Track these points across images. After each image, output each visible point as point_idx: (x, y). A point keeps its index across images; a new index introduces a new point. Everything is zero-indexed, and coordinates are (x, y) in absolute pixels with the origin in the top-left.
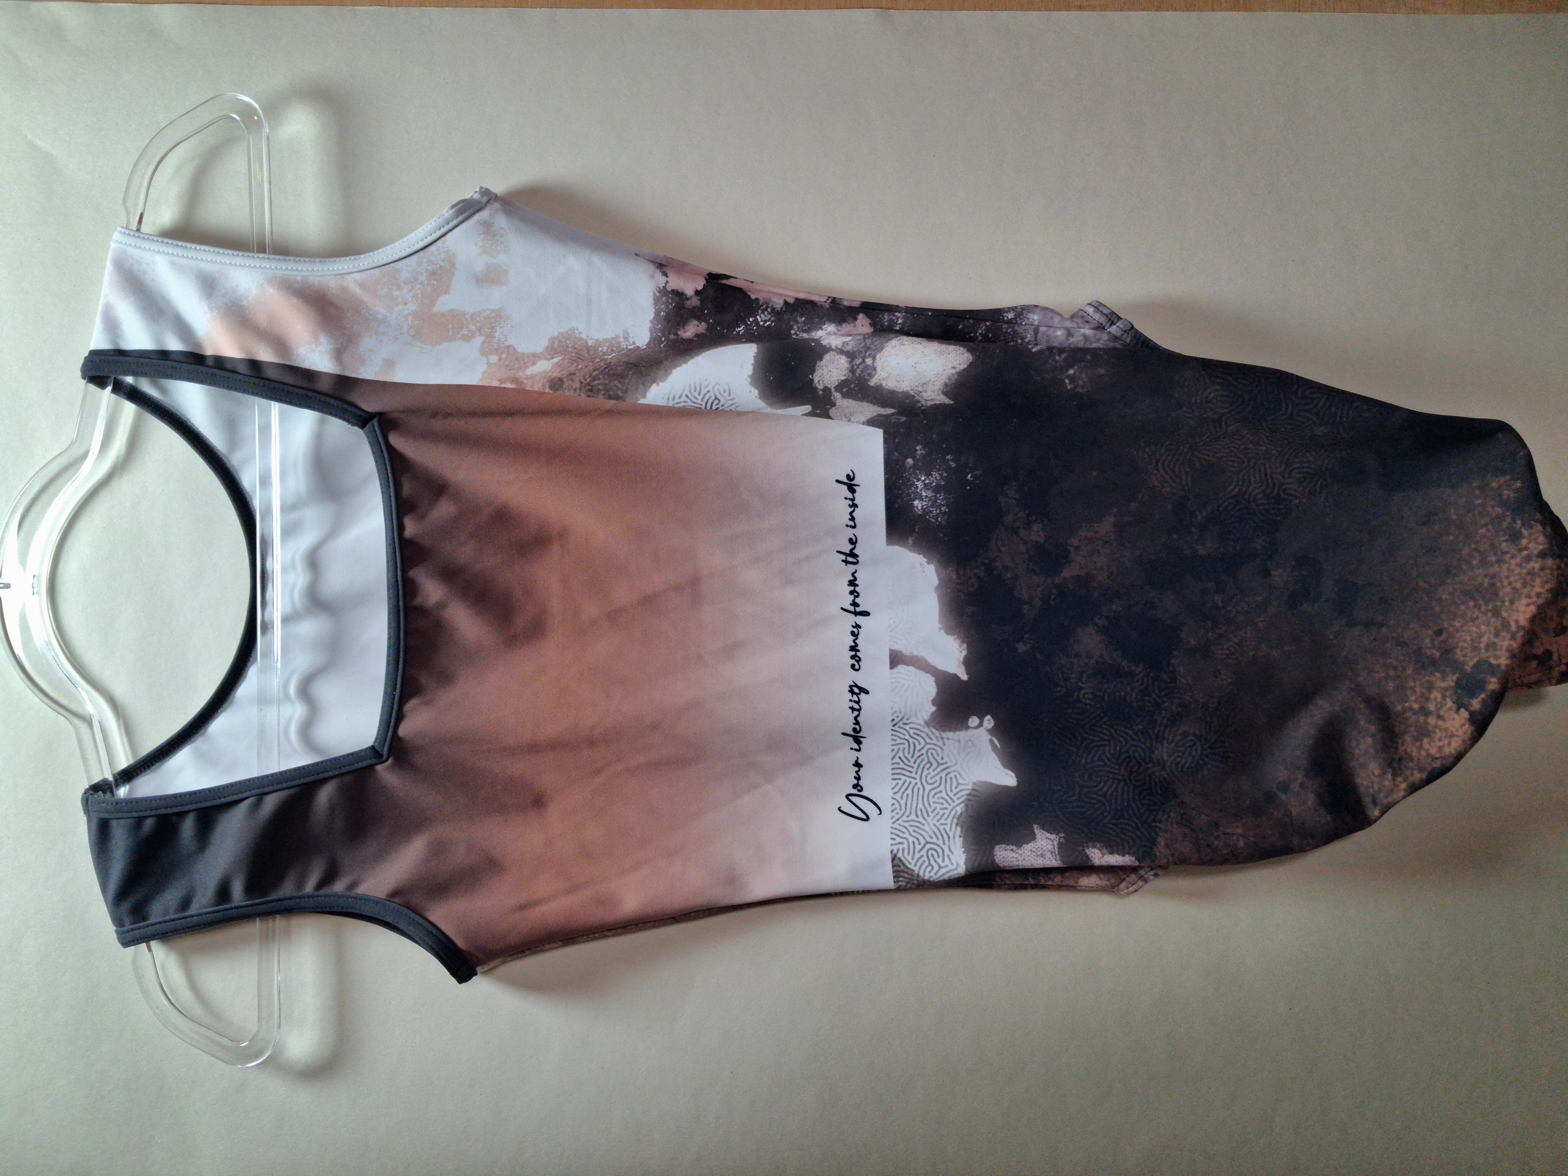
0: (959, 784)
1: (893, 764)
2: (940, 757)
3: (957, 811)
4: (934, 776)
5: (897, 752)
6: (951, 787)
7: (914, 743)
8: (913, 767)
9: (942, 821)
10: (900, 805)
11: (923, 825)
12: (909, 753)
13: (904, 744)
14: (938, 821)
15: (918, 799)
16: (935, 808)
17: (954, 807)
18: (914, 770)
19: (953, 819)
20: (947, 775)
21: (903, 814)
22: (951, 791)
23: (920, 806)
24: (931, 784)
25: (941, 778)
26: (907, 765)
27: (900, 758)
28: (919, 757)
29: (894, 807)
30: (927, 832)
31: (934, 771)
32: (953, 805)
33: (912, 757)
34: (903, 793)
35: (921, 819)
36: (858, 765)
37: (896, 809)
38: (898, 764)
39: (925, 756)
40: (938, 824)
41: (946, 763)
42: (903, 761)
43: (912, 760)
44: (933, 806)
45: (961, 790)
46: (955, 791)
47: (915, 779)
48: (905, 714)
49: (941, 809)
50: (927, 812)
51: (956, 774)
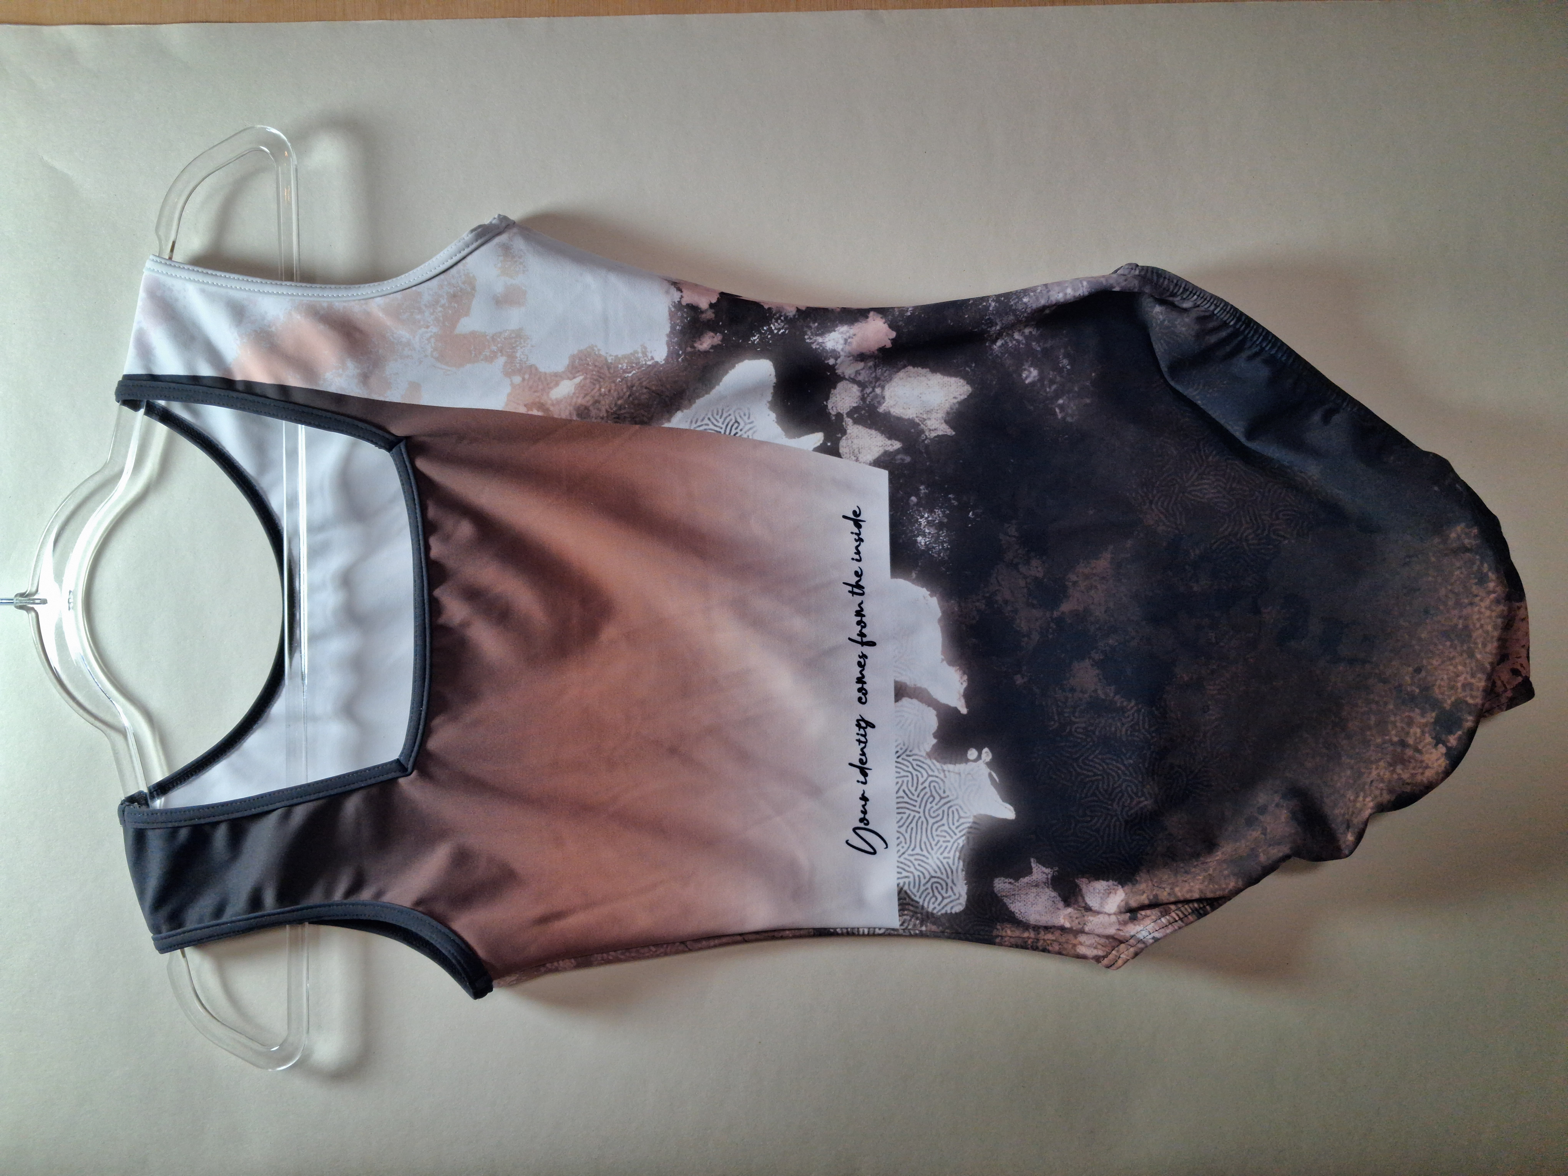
0: (960, 817)
1: (897, 798)
2: (942, 791)
3: (959, 844)
4: (937, 810)
5: (902, 785)
6: (953, 820)
7: (917, 775)
8: (916, 801)
9: (945, 854)
10: (905, 839)
11: (927, 858)
12: (912, 786)
13: (907, 776)
14: (941, 854)
15: (922, 832)
16: (938, 841)
17: (957, 840)
18: (917, 804)
19: (955, 852)
20: (949, 808)
21: (909, 848)
22: (953, 824)
23: (924, 838)
24: (933, 818)
25: (943, 811)
26: (911, 799)
27: (904, 791)
28: (922, 790)
29: (899, 840)
30: (931, 866)
31: (936, 804)
32: (955, 837)
33: (916, 790)
34: (908, 827)
35: (925, 853)
36: (864, 798)
37: (901, 842)
38: (903, 797)
39: (927, 790)
40: (941, 857)
41: (948, 796)
42: (907, 795)
43: (916, 794)
44: (936, 839)
45: (963, 824)
46: (957, 824)
47: (919, 813)
48: (908, 747)
49: (944, 842)
50: (931, 845)
51: (957, 807)
